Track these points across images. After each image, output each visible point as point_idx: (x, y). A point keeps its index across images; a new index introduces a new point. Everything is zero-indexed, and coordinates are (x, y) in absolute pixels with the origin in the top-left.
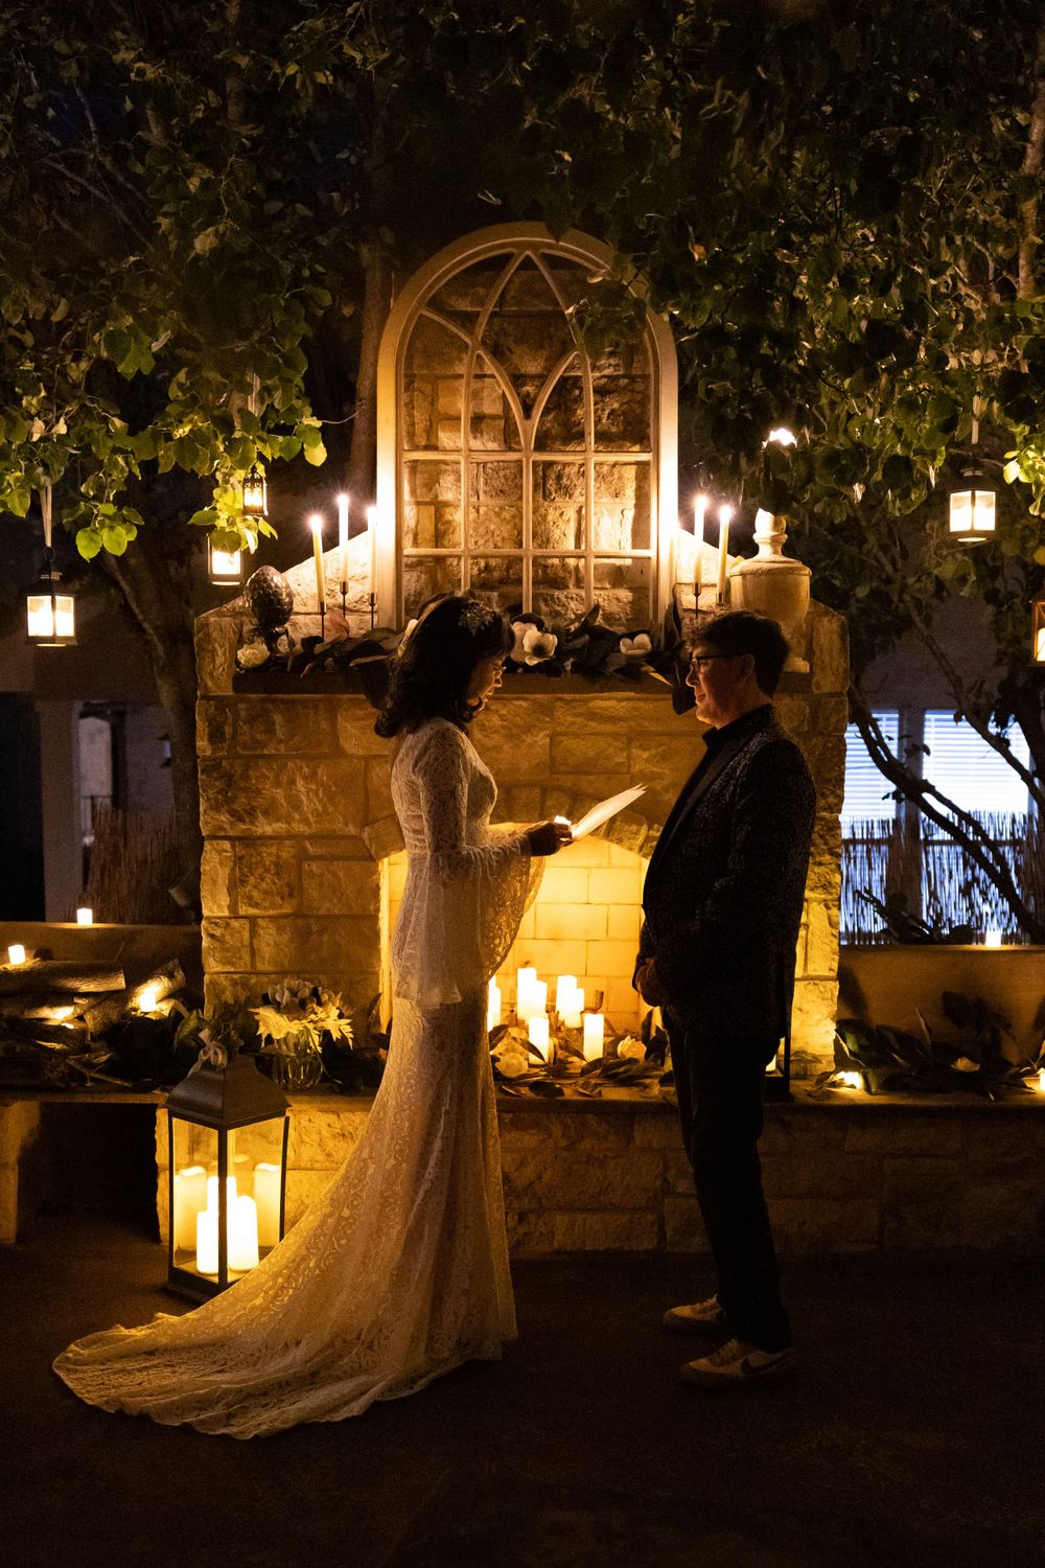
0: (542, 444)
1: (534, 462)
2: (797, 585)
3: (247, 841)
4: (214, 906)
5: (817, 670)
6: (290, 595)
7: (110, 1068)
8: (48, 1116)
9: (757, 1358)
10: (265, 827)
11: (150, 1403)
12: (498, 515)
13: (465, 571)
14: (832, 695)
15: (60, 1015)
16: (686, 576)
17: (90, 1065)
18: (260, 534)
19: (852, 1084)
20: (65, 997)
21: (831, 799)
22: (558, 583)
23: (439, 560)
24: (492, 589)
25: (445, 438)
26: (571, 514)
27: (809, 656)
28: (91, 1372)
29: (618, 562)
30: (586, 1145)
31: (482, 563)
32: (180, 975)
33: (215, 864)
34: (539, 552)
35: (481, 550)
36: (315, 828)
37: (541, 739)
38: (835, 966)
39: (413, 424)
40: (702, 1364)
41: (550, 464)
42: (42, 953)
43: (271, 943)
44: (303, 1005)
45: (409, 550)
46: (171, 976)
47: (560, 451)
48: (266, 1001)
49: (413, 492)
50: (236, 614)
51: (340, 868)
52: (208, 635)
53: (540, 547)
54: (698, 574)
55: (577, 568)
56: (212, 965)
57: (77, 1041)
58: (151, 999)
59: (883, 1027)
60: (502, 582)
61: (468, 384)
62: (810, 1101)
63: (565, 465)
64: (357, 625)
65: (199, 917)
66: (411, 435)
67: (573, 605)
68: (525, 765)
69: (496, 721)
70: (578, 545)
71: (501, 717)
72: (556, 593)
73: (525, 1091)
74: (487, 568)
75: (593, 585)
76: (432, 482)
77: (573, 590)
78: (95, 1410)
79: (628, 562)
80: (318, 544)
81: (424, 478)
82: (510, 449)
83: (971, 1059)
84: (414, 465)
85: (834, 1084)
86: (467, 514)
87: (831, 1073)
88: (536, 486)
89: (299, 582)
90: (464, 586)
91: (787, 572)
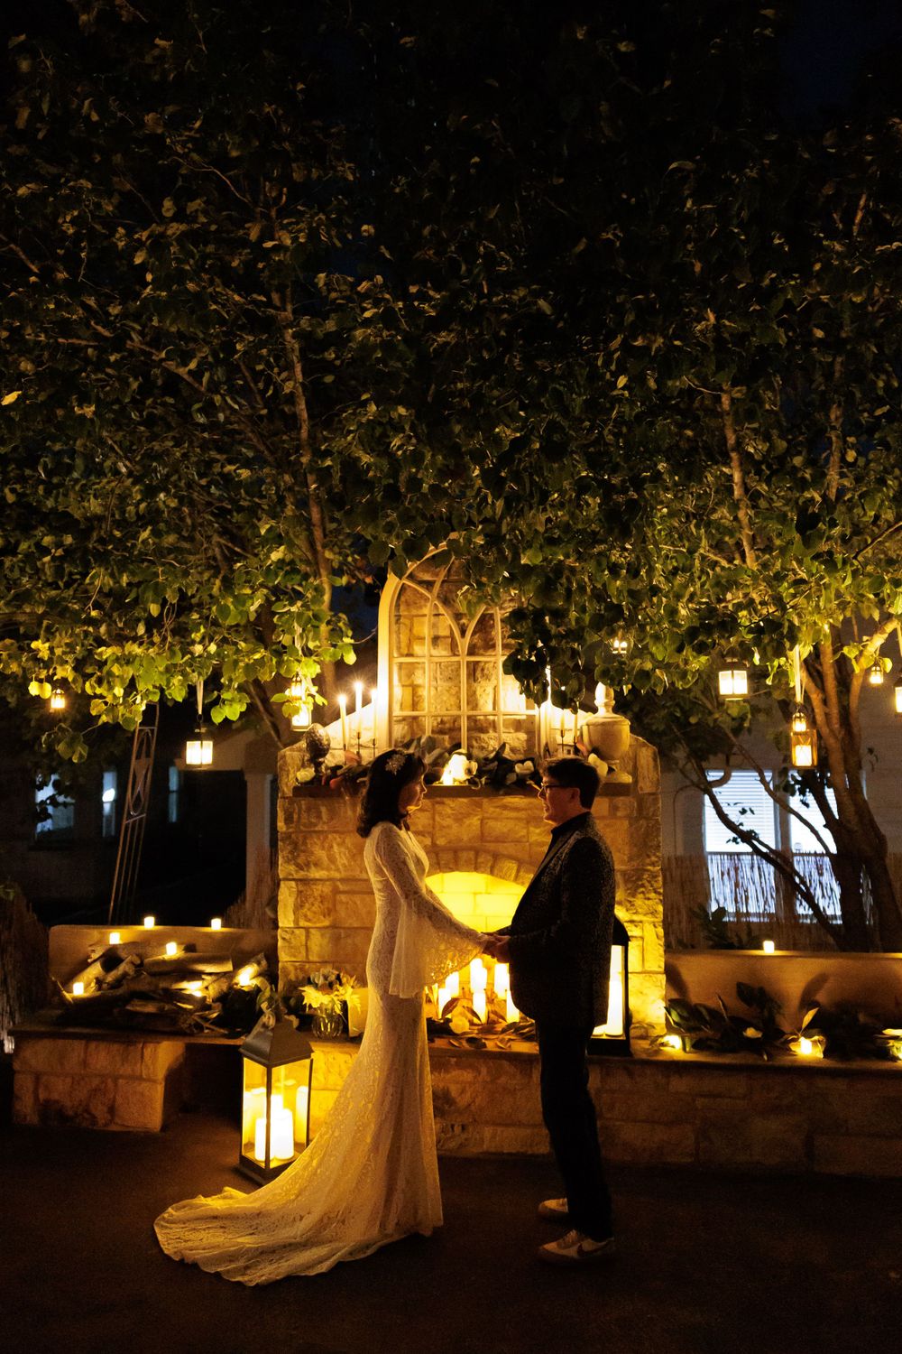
0: (472, 652)
1: (468, 663)
2: (620, 732)
3: (304, 881)
4: (286, 919)
5: (640, 779)
6: (328, 740)
7: (217, 1022)
8: (189, 1048)
9: (588, 1245)
10: (315, 873)
11: (198, 1255)
12: (448, 691)
13: (429, 725)
14: (650, 794)
15: (194, 988)
16: (558, 726)
17: (205, 1019)
18: (316, 705)
19: (674, 1046)
20: (197, 975)
21: (653, 858)
22: (483, 730)
23: (415, 718)
24: (445, 734)
25: (417, 649)
26: (490, 690)
27: (634, 773)
29: (518, 717)
30: (503, 1080)
31: (439, 720)
32: (264, 963)
33: (287, 895)
34: (471, 713)
35: (439, 712)
36: (344, 875)
37: (475, 821)
38: (663, 965)
39: (399, 642)
40: (551, 1247)
41: (478, 662)
42: (190, 948)
43: (318, 944)
44: (331, 985)
45: (397, 712)
46: (259, 963)
47: (482, 655)
48: (309, 982)
49: (400, 680)
50: (300, 750)
51: (357, 899)
52: (285, 762)
53: (473, 709)
54: (563, 724)
55: (494, 721)
56: (284, 957)
57: (203, 1005)
58: (247, 978)
59: (700, 1005)
60: (451, 730)
61: (429, 621)
62: (644, 1056)
63: (486, 662)
64: (368, 755)
65: (276, 927)
66: (399, 648)
67: (492, 742)
68: (465, 838)
69: (449, 811)
70: (494, 709)
71: (452, 809)
72: (482, 736)
73: (465, 1044)
74: (442, 722)
75: (502, 729)
76: (410, 674)
77: (491, 733)
78: (168, 1258)
79: (524, 717)
80: (343, 712)
81: (408, 671)
82: (455, 655)
83: (757, 1028)
84: (401, 665)
85: (663, 1044)
86: (429, 692)
87: (662, 1036)
88: (469, 676)
89: (333, 734)
90: (428, 733)
91: (614, 723)
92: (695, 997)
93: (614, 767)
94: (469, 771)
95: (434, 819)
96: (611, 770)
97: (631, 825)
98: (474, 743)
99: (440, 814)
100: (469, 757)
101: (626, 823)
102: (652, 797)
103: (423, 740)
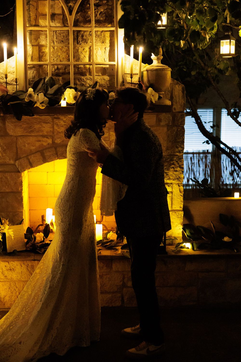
0: (76, 24)
1: (73, 31)
2: (166, 74)
5: (174, 103)
9: (152, 348)
12: (61, 49)
13: (50, 70)
14: (179, 112)
16: (128, 71)
19: (188, 247)
21: (180, 149)
22: (83, 74)
23: (41, 66)
24: (60, 76)
25: (41, 22)
26: (87, 49)
27: (171, 99)
29: (104, 66)
31: (56, 67)
34: (76, 63)
35: (55, 62)
38: (182, 206)
39: (30, 17)
40: (133, 350)
41: (80, 31)
45: (30, 62)
47: (82, 27)
49: (31, 41)
51: (8, 175)
53: (76, 61)
54: (132, 70)
55: (89, 68)
59: (199, 226)
60: (63, 74)
61: (49, 3)
62: (173, 254)
63: (85, 31)
64: (11, 89)
66: (29, 21)
67: (88, 81)
69: (62, 123)
70: (90, 60)
71: (65, 122)
72: (82, 77)
74: (58, 68)
75: (95, 74)
76: (37, 38)
77: (88, 76)
79: (108, 66)
81: (34, 36)
82: (65, 26)
83: (229, 237)
84: (31, 32)
85: (182, 247)
86: (50, 49)
87: (181, 243)
88: (74, 39)
90: (49, 76)
91: (163, 70)
92: (198, 222)
93: (161, 96)
94: (75, 98)
95: (53, 127)
96: (160, 98)
97: (168, 130)
98: (77, 82)
99: (57, 125)
100: (76, 89)
101: (165, 129)
102: (180, 114)
103: (46, 80)
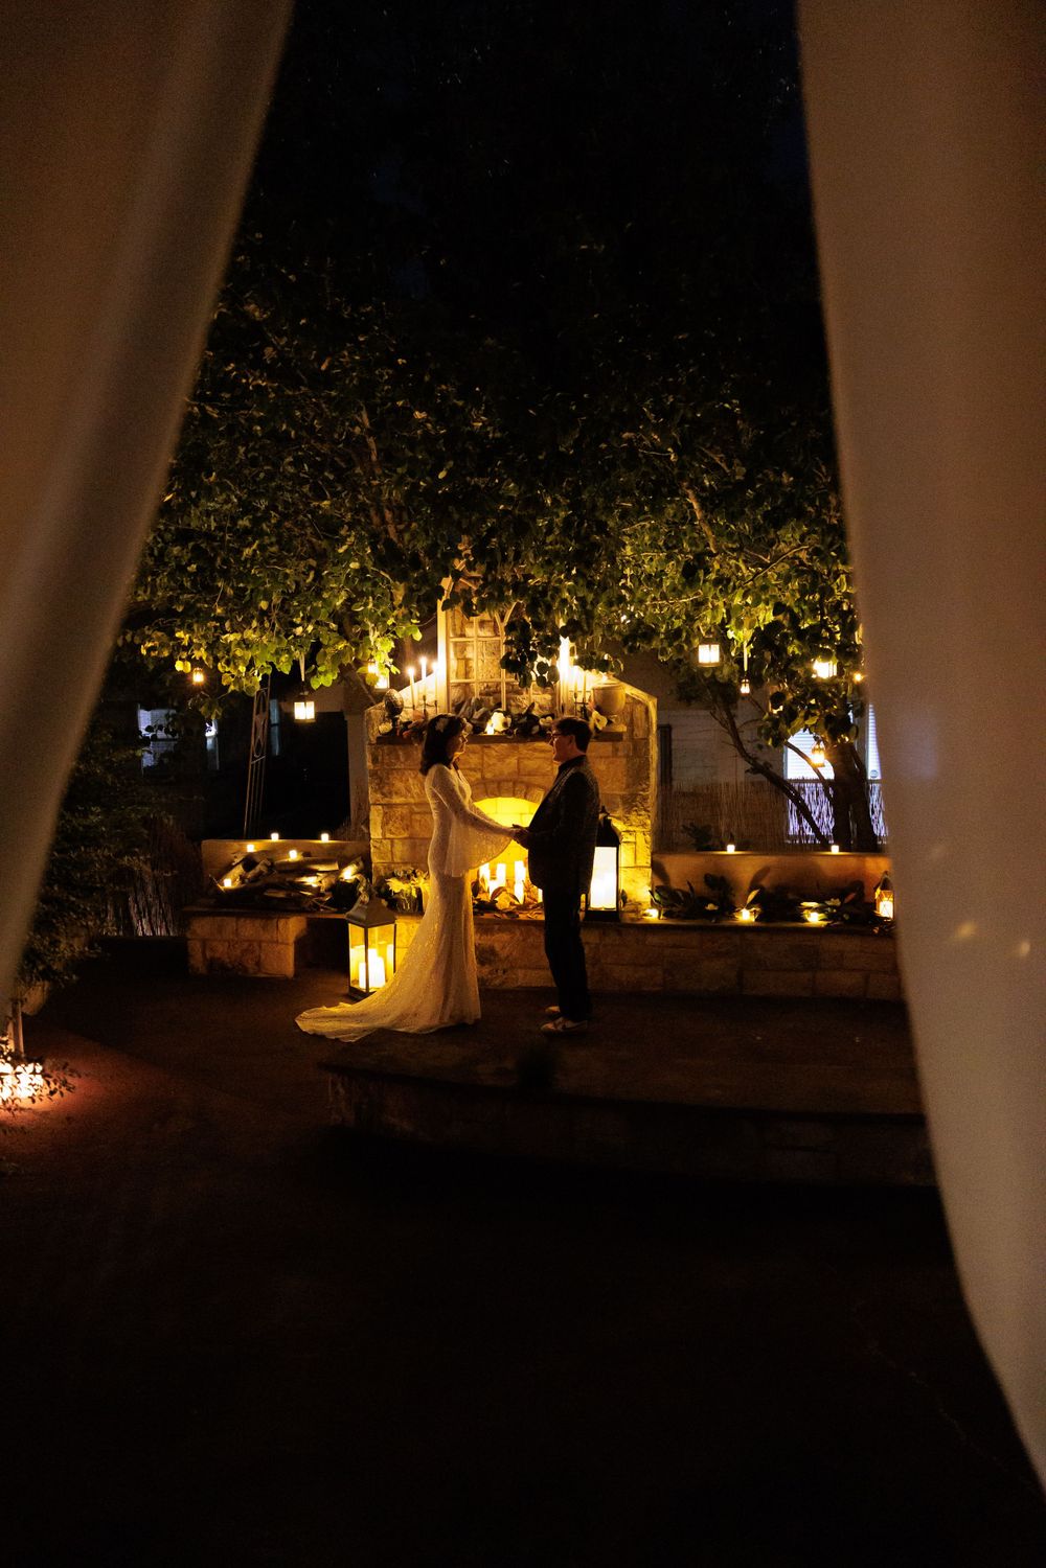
2: (616, 695)
3: (390, 806)
4: (376, 833)
5: (636, 728)
6: (402, 702)
7: (329, 903)
8: (311, 924)
9: (569, 1024)
10: (396, 800)
11: (324, 1031)
12: (491, 663)
13: (477, 689)
14: (642, 739)
15: (311, 881)
16: (573, 689)
17: (321, 902)
18: (391, 673)
19: (653, 915)
20: (313, 873)
21: (644, 786)
22: (519, 693)
23: (467, 684)
24: (489, 695)
25: (469, 632)
27: (631, 724)
28: (308, 1022)
30: (531, 940)
31: (485, 685)
32: (361, 864)
33: (376, 816)
34: (509, 680)
35: (485, 679)
36: (417, 800)
37: (513, 761)
38: (649, 861)
39: (454, 626)
42: (306, 854)
43: (400, 850)
44: (409, 877)
45: (453, 680)
46: (357, 864)
48: (393, 875)
49: (455, 654)
50: (381, 708)
51: (422, 817)
52: (370, 717)
56: (375, 860)
57: (317, 892)
58: (349, 874)
59: (679, 890)
60: (495, 692)
62: (629, 922)
64: (432, 713)
65: (370, 839)
66: (454, 630)
67: (524, 703)
68: (506, 773)
69: (494, 753)
71: (497, 752)
72: (518, 697)
73: (505, 916)
74: (487, 687)
75: (532, 693)
76: (463, 650)
77: (524, 696)
78: (305, 1033)
80: (412, 681)
81: (461, 649)
82: (497, 635)
83: (715, 904)
84: (455, 644)
85: (645, 915)
86: (478, 664)
89: (404, 696)
90: (477, 696)
91: (614, 685)
92: (676, 883)
93: (613, 720)
94: (505, 724)
95: (483, 759)
96: (610, 722)
97: (628, 762)
98: (513, 703)
99: (488, 756)
100: (506, 714)
101: (624, 761)
102: (643, 742)
103: (473, 701)
